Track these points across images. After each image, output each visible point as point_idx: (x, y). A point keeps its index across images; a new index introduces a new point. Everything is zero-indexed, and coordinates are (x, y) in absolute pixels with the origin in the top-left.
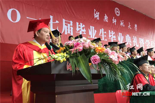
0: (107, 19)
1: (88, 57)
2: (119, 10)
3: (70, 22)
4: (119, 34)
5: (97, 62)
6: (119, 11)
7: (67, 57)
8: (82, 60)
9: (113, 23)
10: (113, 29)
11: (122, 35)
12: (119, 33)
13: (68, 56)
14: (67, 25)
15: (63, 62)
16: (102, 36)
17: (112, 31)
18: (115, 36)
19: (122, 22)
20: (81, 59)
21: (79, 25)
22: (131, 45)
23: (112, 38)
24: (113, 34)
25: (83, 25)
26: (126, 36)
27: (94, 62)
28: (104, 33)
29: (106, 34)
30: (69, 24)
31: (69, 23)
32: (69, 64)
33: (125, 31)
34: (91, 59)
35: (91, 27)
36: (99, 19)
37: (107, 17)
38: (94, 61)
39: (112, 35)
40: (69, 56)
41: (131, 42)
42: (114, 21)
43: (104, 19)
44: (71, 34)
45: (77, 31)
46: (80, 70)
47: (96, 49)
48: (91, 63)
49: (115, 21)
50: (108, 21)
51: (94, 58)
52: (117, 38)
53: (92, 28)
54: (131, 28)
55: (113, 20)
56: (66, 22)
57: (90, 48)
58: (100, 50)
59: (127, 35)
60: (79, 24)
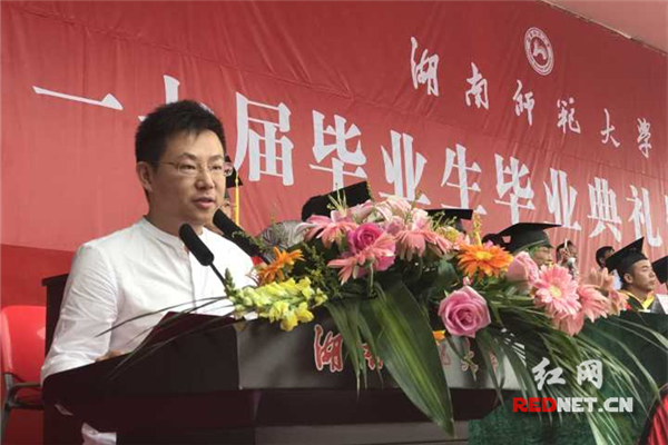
0: (482, 94)
1: (425, 299)
2: (546, 42)
3: (277, 112)
4: (549, 174)
5: (471, 324)
6: (549, 49)
7: (312, 302)
8: (395, 318)
9: (518, 111)
10: (517, 144)
11: (570, 182)
12: (552, 170)
13: (322, 299)
14: (262, 125)
15: (295, 327)
16: (458, 190)
17: (512, 159)
18: (532, 187)
19: (568, 108)
20: (389, 308)
21: (330, 127)
22: (618, 236)
23: (514, 198)
24: (515, 176)
25: (347, 127)
26: (591, 187)
27: (455, 323)
28: (470, 173)
29: (478, 174)
30: (271, 121)
31: (274, 117)
32: (323, 339)
33: (583, 158)
34: (444, 310)
35: (395, 136)
36: (436, 93)
37: (485, 82)
38: (458, 321)
39: (515, 183)
40: (325, 297)
41: (617, 220)
42: (524, 100)
43: (468, 93)
44: (281, 179)
45: (315, 163)
46: (390, 366)
47: (464, 258)
48: (444, 328)
49: (525, 103)
50: (486, 105)
51: (456, 304)
52: (540, 199)
53: (401, 140)
54: (617, 144)
55: (517, 97)
56: (252, 111)
57: (432, 253)
58: (485, 262)
59: (597, 180)
60: (329, 122)
